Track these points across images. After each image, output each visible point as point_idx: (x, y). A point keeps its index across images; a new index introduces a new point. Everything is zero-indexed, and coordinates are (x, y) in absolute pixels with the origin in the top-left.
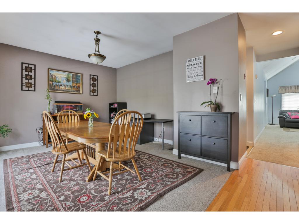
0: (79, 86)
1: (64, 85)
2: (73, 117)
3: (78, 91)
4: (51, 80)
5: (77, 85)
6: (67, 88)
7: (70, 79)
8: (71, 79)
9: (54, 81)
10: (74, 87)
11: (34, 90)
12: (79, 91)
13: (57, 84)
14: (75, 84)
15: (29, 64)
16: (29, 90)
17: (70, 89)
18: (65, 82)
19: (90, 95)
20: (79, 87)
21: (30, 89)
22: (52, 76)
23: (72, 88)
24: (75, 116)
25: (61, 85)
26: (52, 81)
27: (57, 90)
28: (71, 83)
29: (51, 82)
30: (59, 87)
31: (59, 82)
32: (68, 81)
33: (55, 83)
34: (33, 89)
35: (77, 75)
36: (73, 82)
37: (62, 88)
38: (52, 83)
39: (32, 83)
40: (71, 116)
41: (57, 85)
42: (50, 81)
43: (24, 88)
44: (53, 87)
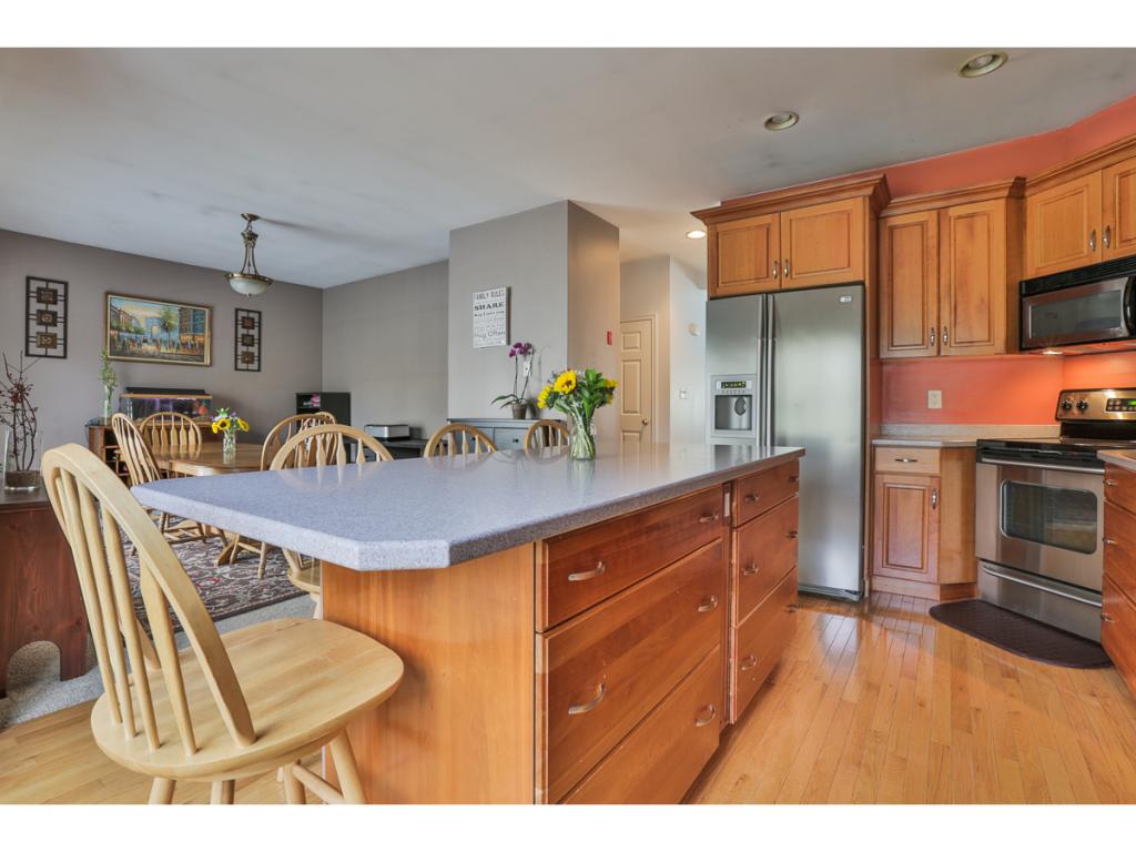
0: (200, 344)
1: (154, 341)
2: (183, 432)
3: (198, 358)
4: (115, 324)
5: (193, 339)
6: (163, 350)
7: (173, 322)
8: (175, 322)
9: (124, 328)
10: (185, 345)
11: (62, 354)
12: (202, 358)
13: (133, 336)
14: (187, 338)
15: (48, 281)
16: (49, 354)
17: (174, 351)
18: (156, 330)
19: (236, 369)
20: (202, 346)
21: (51, 352)
22: (117, 314)
23: (178, 348)
24: (187, 429)
25: (145, 341)
26: (119, 329)
27: (133, 354)
28: (175, 335)
29: (113, 332)
30: (140, 345)
31: (138, 332)
32: (166, 327)
33: (127, 334)
34: (59, 351)
35: (194, 310)
36: (181, 331)
37: (149, 348)
38: (118, 336)
39: (56, 335)
40: (178, 429)
41: (133, 341)
42: (112, 328)
43: (33, 349)
44: (120, 347)
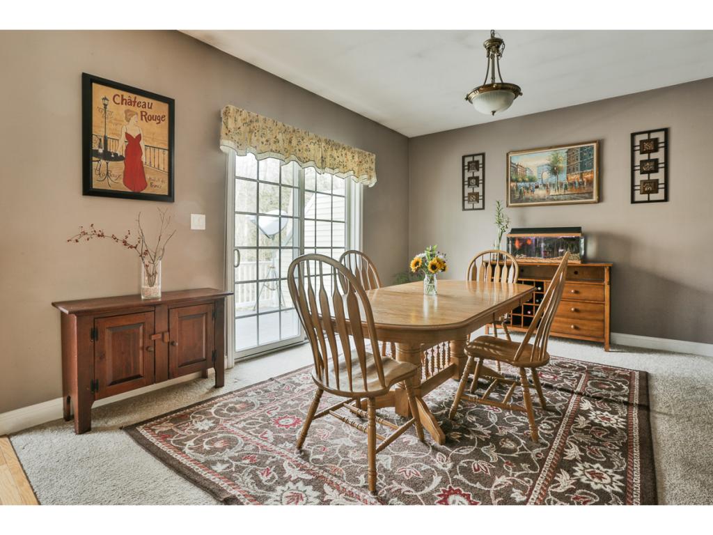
0: (588, 181)
1: (544, 185)
2: (505, 268)
3: (587, 195)
4: (514, 177)
5: (581, 177)
6: (552, 192)
7: (561, 165)
8: (563, 165)
9: (520, 179)
10: (572, 184)
11: (481, 207)
12: (591, 194)
13: (527, 184)
14: (575, 177)
17: (562, 192)
18: (546, 176)
19: (633, 201)
20: (590, 182)
22: (515, 168)
23: (566, 188)
24: (509, 267)
25: (537, 187)
26: (517, 181)
27: (527, 200)
28: (563, 177)
29: (512, 184)
30: (533, 191)
31: (531, 180)
32: (555, 171)
33: (523, 184)
35: (582, 149)
36: (569, 171)
37: (540, 193)
38: (517, 187)
40: (501, 266)
41: (527, 189)
42: (512, 181)
44: (517, 195)
